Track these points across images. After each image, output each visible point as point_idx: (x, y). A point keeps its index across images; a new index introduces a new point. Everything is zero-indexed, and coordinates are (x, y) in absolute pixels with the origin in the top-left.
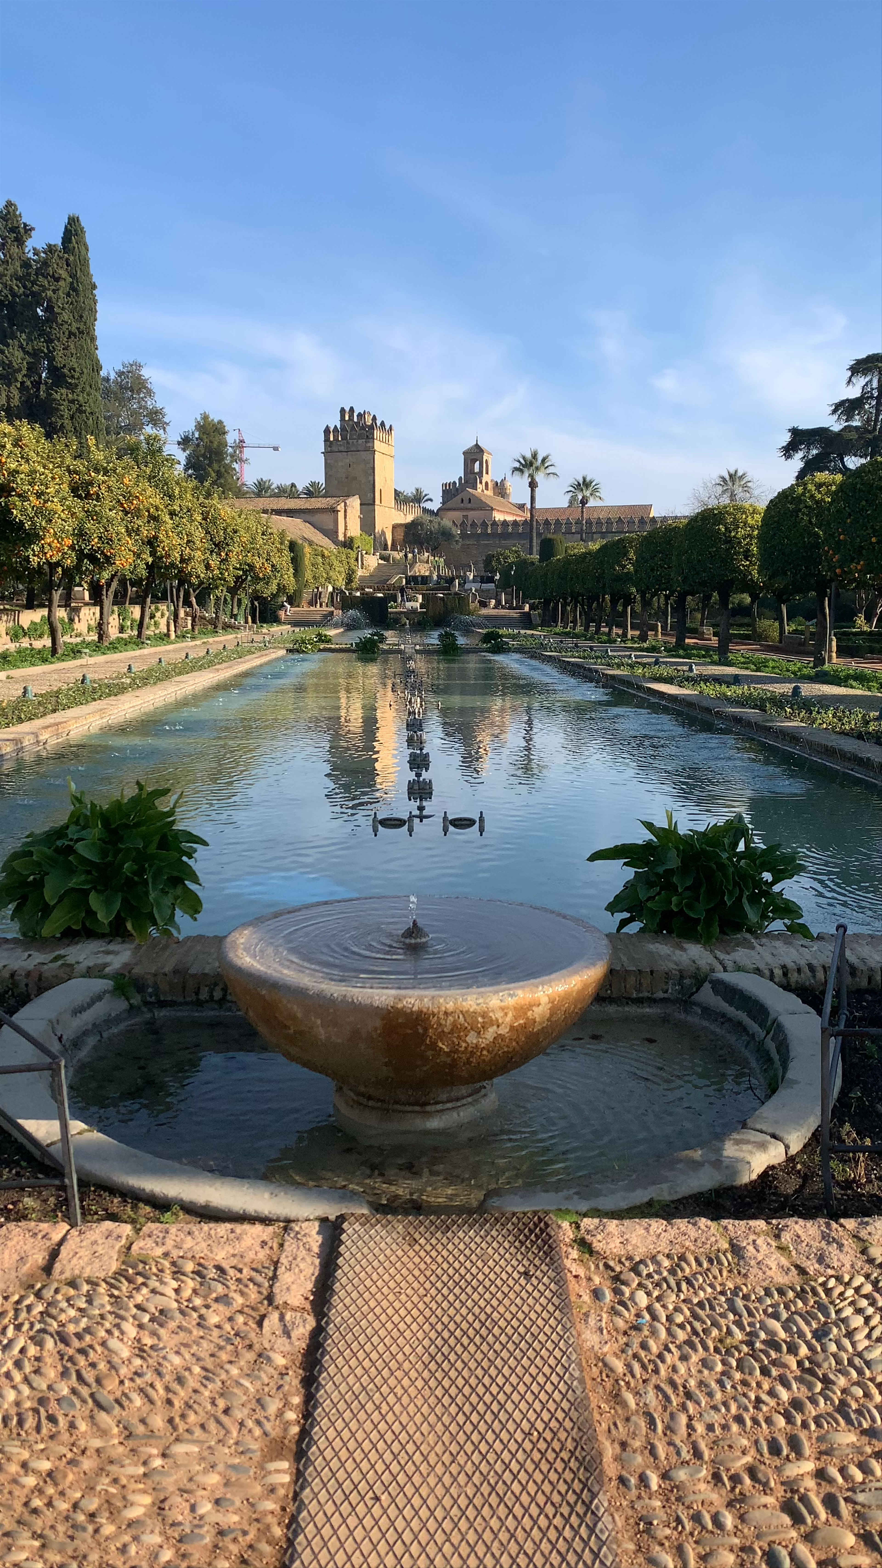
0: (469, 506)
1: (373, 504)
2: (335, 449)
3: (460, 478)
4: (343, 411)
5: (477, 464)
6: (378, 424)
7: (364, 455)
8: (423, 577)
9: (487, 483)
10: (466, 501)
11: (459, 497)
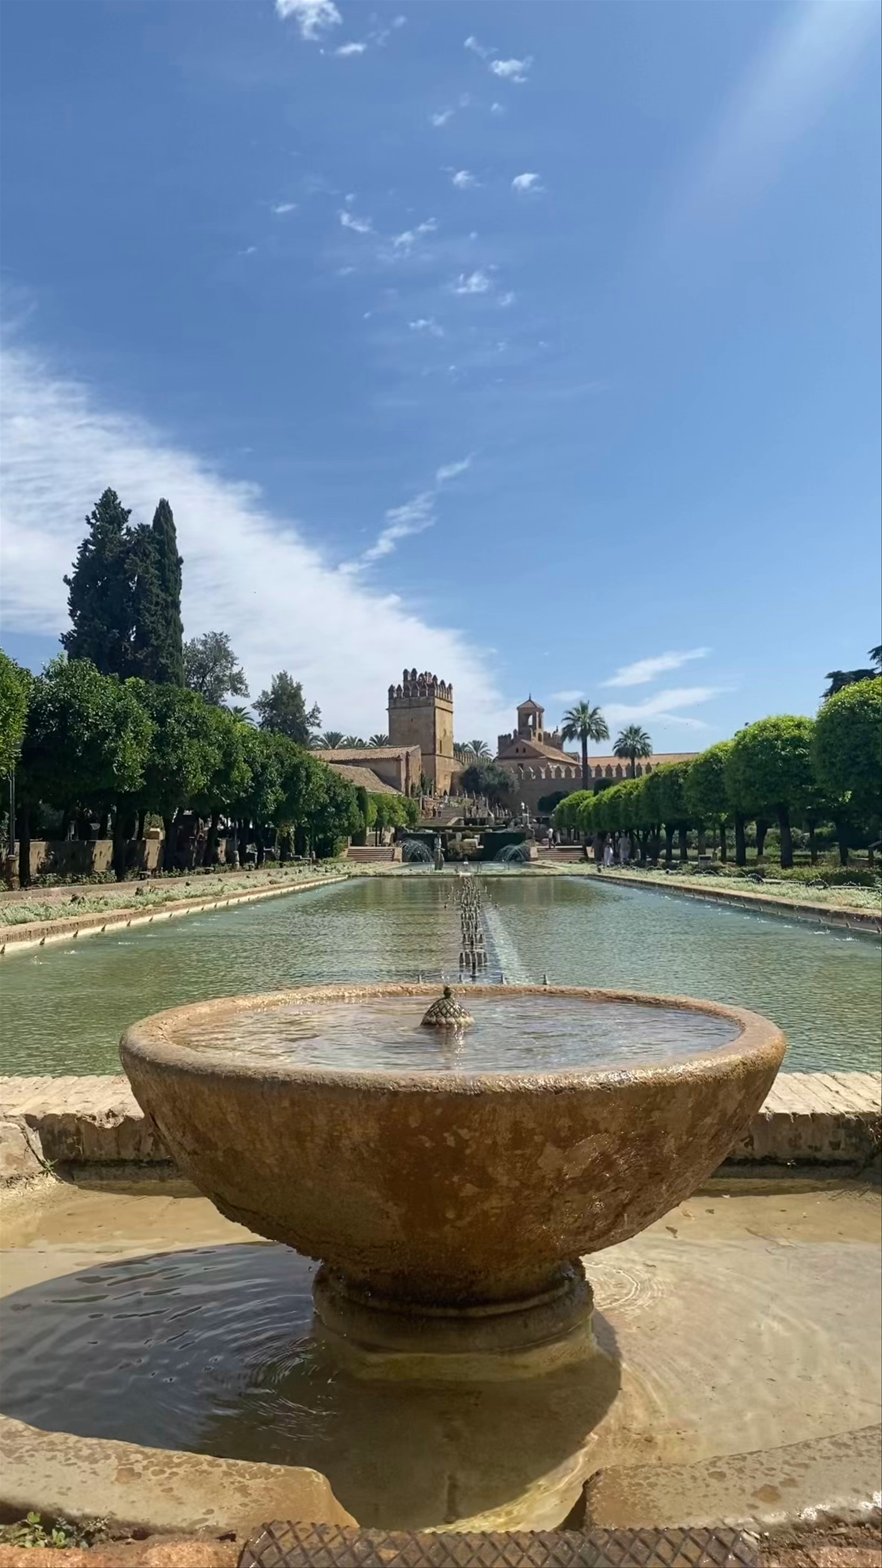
0: (524, 755)
1: (434, 753)
2: (398, 705)
3: (515, 731)
4: (406, 672)
5: (531, 719)
6: (439, 682)
7: (425, 710)
8: (481, 819)
9: (540, 735)
10: (521, 750)
11: (514, 748)
